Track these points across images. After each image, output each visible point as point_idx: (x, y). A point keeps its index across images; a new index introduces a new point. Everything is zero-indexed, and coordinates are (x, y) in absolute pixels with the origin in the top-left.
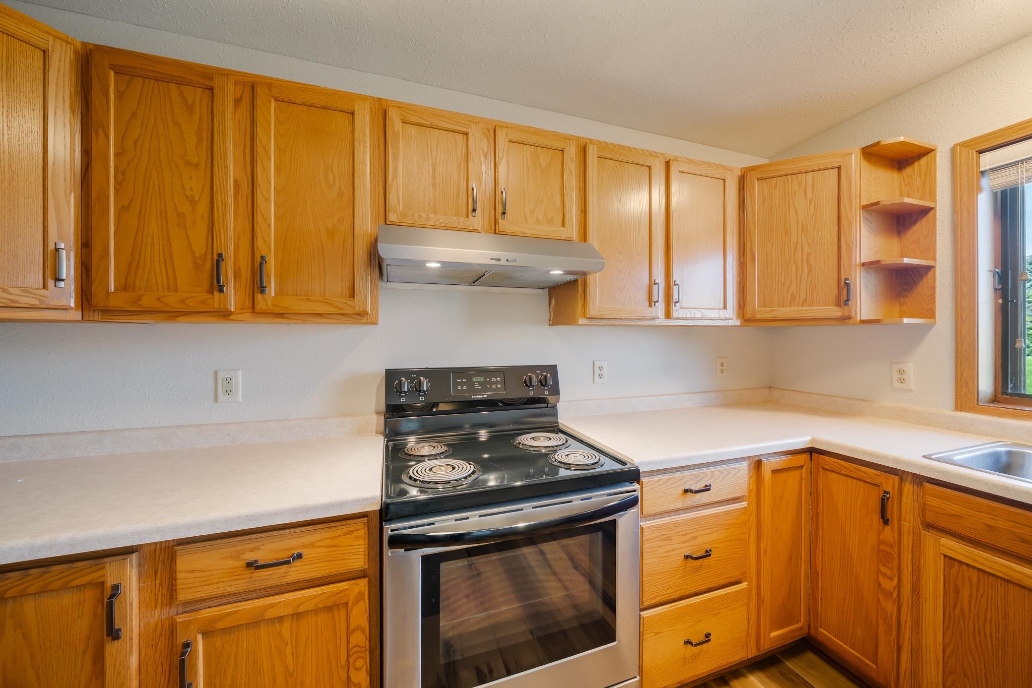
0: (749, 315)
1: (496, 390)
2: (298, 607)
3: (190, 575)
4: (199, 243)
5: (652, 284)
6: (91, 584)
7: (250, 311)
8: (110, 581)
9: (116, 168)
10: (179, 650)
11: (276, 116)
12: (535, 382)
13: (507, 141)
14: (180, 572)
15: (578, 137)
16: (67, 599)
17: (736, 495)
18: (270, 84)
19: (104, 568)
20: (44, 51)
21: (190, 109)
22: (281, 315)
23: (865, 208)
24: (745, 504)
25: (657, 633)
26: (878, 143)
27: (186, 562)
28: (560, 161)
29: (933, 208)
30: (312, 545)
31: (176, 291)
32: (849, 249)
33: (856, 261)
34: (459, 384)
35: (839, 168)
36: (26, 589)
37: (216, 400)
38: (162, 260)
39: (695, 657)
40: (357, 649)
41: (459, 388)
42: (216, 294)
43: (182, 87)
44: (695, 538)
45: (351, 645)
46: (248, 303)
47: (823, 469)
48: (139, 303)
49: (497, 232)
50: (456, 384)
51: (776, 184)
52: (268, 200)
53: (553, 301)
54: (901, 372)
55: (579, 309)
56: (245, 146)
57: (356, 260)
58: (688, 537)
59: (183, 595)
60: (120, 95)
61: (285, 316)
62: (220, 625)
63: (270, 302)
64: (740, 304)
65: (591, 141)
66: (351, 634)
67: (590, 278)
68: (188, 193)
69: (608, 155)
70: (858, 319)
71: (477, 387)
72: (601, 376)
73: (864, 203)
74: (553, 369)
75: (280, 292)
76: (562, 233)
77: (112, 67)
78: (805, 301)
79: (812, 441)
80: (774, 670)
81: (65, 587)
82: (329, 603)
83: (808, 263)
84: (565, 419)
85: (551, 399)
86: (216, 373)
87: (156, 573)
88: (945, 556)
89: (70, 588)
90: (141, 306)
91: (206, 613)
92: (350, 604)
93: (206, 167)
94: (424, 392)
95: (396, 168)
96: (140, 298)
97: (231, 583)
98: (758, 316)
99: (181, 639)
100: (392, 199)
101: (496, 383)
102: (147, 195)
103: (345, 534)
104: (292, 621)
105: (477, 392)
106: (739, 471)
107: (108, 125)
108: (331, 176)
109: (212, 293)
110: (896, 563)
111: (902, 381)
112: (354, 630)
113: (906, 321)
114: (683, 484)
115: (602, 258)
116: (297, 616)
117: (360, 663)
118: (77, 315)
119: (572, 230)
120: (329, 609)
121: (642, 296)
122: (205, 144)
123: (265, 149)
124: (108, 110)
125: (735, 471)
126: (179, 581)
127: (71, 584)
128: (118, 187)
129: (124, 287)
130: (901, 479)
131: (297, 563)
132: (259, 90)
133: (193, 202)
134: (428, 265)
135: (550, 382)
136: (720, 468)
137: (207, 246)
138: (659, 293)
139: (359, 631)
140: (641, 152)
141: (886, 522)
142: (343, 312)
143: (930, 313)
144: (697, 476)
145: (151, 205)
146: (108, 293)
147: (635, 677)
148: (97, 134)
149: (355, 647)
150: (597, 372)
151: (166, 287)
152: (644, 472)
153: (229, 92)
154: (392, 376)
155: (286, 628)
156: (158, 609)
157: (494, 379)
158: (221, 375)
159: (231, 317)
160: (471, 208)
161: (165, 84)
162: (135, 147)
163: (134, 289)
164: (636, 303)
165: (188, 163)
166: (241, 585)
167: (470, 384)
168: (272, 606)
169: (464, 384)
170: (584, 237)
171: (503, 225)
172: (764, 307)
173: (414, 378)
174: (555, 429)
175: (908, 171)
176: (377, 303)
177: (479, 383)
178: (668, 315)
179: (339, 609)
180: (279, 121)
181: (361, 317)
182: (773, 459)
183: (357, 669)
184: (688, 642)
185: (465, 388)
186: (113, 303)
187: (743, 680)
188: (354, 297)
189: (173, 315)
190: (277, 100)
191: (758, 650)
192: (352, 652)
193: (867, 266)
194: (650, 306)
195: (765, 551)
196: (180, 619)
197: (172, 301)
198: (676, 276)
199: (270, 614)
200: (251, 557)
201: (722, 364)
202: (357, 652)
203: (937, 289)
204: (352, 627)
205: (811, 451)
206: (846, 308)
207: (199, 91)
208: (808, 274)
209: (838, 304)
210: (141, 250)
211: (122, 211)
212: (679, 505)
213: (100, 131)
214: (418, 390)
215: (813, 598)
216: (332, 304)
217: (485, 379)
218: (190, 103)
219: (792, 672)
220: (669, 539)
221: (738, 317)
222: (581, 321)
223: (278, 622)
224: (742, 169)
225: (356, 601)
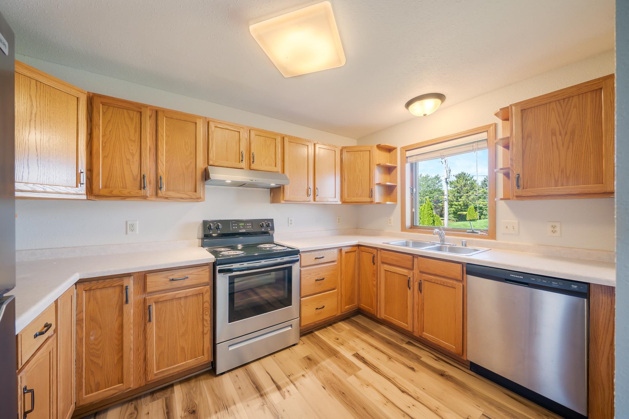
0: (343, 200)
1: (249, 228)
2: (187, 294)
3: (151, 283)
4: (136, 171)
5: (309, 188)
6: (118, 285)
7: (155, 196)
8: (125, 285)
9: (102, 141)
10: (148, 307)
11: (166, 123)
12: (265, 225)
13: (255, 135)
14: (148, 282)
15: (281, 134)
16: (110, 291)
17: (333, 260)
18: (164, 111)
19: (123, 280)
20: (77, 98)
21: (132, 119)
22: (167, 198)
23: (377, 165)
24: (336, 263)
25: (306, 306)
26: (380, 144)
27: (150, 279)
28: (275, 142)
29: (396, 167)
30: (191, 274)
31: (126, 188)
32: (373, 179)
33: (375, 182)
34: (234, 226)
35: (370, 151)
36: (98, 287)
37: (127, 233)
38: (121, 177)
39: (319, 314)
40: (206, 308)
41: (234, 227)
42: (142, 190)
43: (129, 111)
44: (319, 274)
45: (204, 307)
46: (154, 193)
47: (362, 251)
48: (112, 193)
49: (251, 169)
50: (233, 226)
51: (352, 154)
52: (163, 155)
53: (272, 194)
54: (390, 220)
55: (281, 198)
56: (153, 133)
57: (197, 178)
58: (317, 274)
59: (149, 290)
60: (104, 113)
61: (168, 198)
62: (161, 300)
63: (163, 193)
64: (341, 196)
65: (286, 136)
66: (204, 303)
67: (286, 187)
68: (131, 151)
69: (292, 141)
70: (375, 202)
71: (241, 227)
72: (291, 224)
73: (377, 163)
74: (272, 220)
75: (167, 190)
76: (275, 169)
77: (102, 103)
78: (360, 195)
79: (358, 242)
80: (347, 320)
81: (110, 287)
82: (197, 293)
83: (361, 183)
84: (276, 240)
85: (271, 232)
86: (126, 222)
87: (138, 283)
88: (385, 270)
89: (112, 287)
90: (112, 194)
91: (157, 296)
92: (204, 293)
93: (138, 141)
94: (220, 229)
95: (212, 144)
96: (112, 191)
97: (165, 286)
98: (347, 201)
99: (148, 304)
100: (211, 156)
101: (249, 226)
102: (115, 152)
103: (202, 271)
104: (184, 300)
105: (241, 229)
106: (334, 252)
107: (100, 125)
108: (187, 146)
109: (141, 190)
110: (376, 276)
111: (390, 223)
112: (205, 302)
113: (388, 203)
114: (315, 256)
115: (289, 180)
116: (186, 297)
117: (207, 313)
118: (85, 197)
119: (279, 168)
120: (197, 295)
121: (305, 193)
122: (138, 132)
123: (162, 136)
124: (100, 119)
125: (333, 252)
126: (147, 285)
127: (112, 286)
128: (103, 148)
129: (105, 187)
130: (377, 250)
131: (186, 280)
132: (160, 114)
133: (133, 155)
134: (226, 181)
135: (271, 225)
136: (327, 251)
137: (138, 172)
138: (311, 193)
139: (207, 303)
140: (305, 140)
141: (374, 264)
142: (192, 197)
143: (396, 201)
144: (319, 254)
145: (116, 156)
146: (99, 189)
147: (298, 318)
148: (95, 128)
149: (205, 308)
150: (290, 222)
151: (122, 187)
152: (301, 252)
153: (147, 113)
154: (205, 223)
155: (182, 301)
156: (139, 295)
157: (248, 224)
158: (129, 223)
159: (147, 199)
160: (241, 160)
161: (122, 110)
162: (110, 134)
163: (109, 188)
164: (302, 196)
165: (131, 140)
166: (168, 287)
167: (238, 226)
168: (178, 294)
169: (236, 226)
170: (283, 172)
171: (253, 166)
172: (348, 197)
173: (216, 224)
174: (272, 243)
175: (391, 153)
176: (205, 194)
177: (242, 226)
178: (314, 200)
179: (200, 296)
180: (167, 125)
181: (198, 199)
182: (346, 248)
183: (206, 315)
184: (317, 309)
185: (236, 227)
186: (101, 193)
187: (337, 324)
188: (196, 192)
189: (123, 197)
190: (166, 117)
191: (341, 313)
192: (204, 309)
193: (379, 184)
194: (308, 196)
195: (343, 279)
196: (147, 298)
197: (125, 192)
198: (317, 186)
199: (177, 296)
200: (171, 277)
201: (339, 219)
202: (206, 309)
203: (398, 192)
204: (204, 301)
205: (359, 246)
206: (372, 198)
207: (135, 113)
208: (361, 187)
209: (370, 197)
210: (112, 172)
211: (104, 157)
212: (314, 263)
213: (97, 127)
214: (218, 228)
215: (359, 295)
216: (188, 194)
217: (244, 224)
218: (132, 117)
219: (353, 320)
220: (310, 274)
221: (340, 201)
222: (282, 202)
223: (180, 299)
224: (342, 147)
225: (206, 292)
